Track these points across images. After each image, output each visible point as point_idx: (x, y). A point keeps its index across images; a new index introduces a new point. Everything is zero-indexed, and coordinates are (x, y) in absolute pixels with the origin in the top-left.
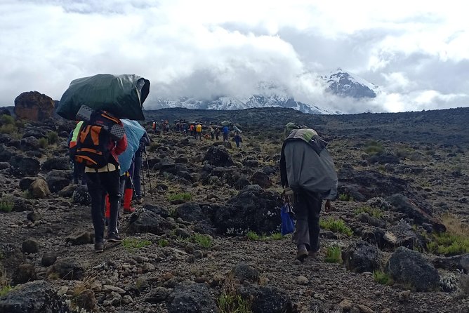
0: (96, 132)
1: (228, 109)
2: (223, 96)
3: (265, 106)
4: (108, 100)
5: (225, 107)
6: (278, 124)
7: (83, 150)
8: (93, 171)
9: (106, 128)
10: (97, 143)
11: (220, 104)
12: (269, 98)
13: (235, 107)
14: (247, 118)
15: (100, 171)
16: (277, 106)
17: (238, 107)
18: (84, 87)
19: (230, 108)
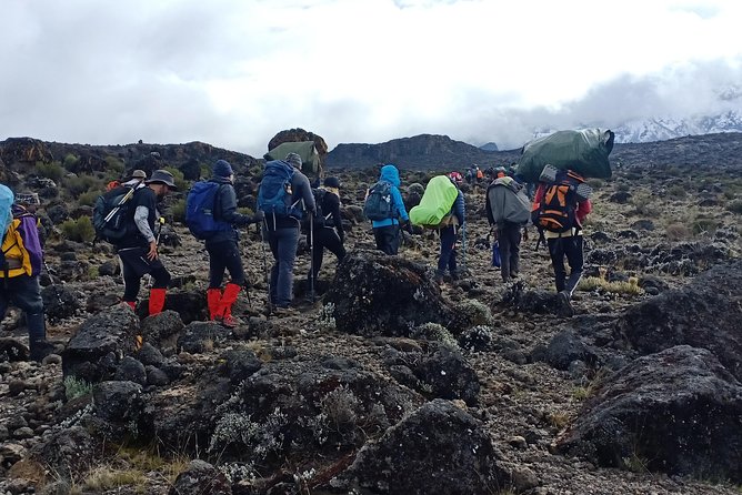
0: (563, 193)
1: (642, 141)
2: (630, 120)
3: (711, 132)
4: (573, 157)
5: (636, 136)
6: (735, 163)
7: (547, 212)
8: (556, 236)
9: (572, 188)
10: (563, 204)
11: (628, 133)
12: (719, 117)
13: (653, 136)
14: (674, 154)
15: (563, 235)
16: (734, 131)
17: (659, 137)
18: (544, 146)
19: (644, 140)
